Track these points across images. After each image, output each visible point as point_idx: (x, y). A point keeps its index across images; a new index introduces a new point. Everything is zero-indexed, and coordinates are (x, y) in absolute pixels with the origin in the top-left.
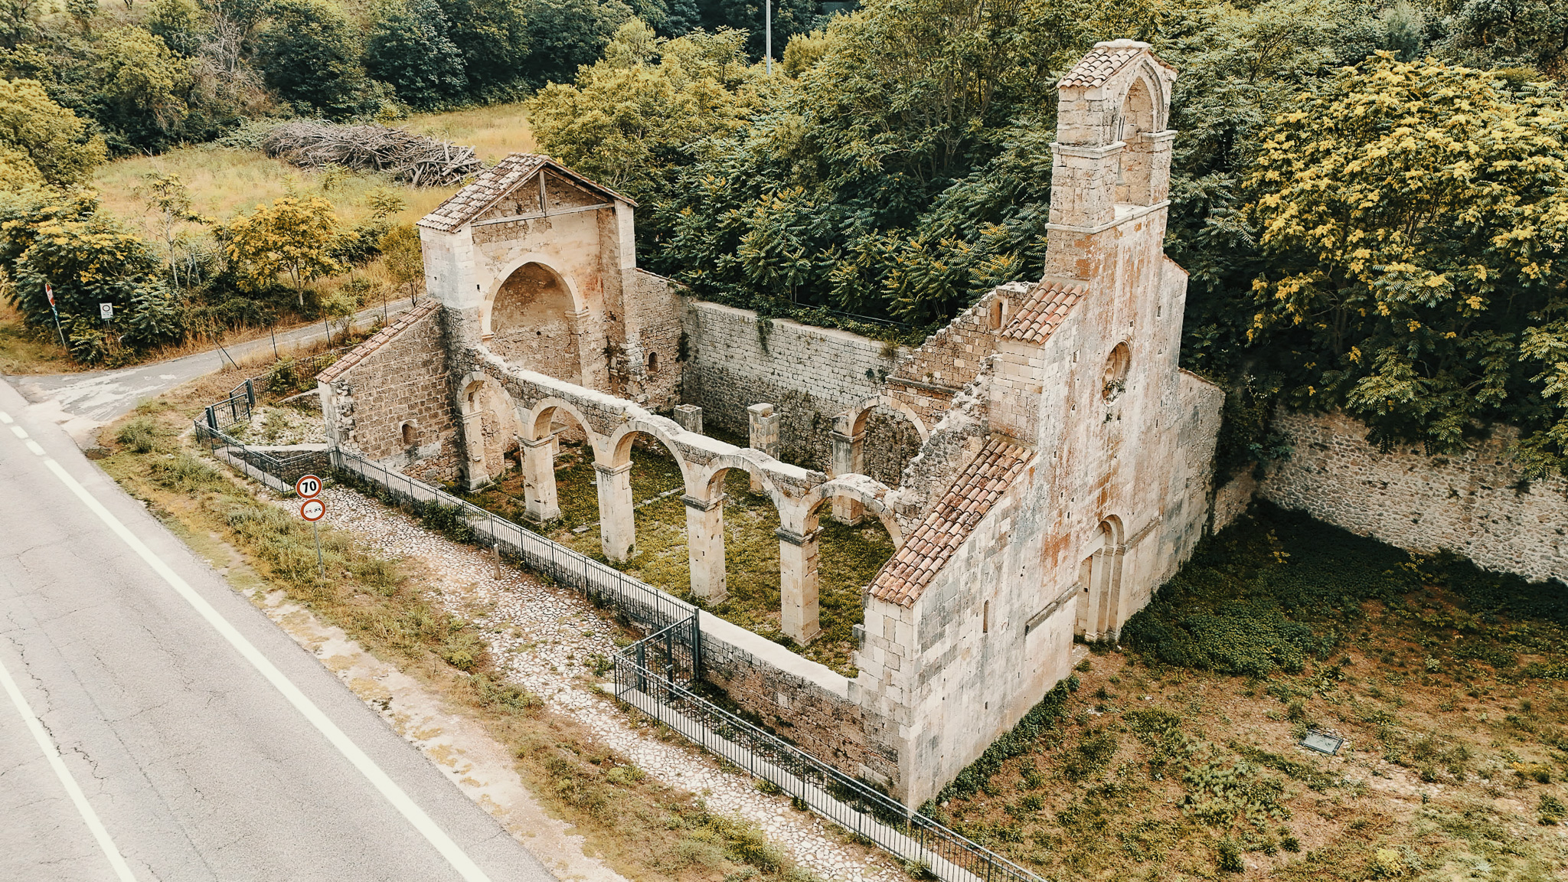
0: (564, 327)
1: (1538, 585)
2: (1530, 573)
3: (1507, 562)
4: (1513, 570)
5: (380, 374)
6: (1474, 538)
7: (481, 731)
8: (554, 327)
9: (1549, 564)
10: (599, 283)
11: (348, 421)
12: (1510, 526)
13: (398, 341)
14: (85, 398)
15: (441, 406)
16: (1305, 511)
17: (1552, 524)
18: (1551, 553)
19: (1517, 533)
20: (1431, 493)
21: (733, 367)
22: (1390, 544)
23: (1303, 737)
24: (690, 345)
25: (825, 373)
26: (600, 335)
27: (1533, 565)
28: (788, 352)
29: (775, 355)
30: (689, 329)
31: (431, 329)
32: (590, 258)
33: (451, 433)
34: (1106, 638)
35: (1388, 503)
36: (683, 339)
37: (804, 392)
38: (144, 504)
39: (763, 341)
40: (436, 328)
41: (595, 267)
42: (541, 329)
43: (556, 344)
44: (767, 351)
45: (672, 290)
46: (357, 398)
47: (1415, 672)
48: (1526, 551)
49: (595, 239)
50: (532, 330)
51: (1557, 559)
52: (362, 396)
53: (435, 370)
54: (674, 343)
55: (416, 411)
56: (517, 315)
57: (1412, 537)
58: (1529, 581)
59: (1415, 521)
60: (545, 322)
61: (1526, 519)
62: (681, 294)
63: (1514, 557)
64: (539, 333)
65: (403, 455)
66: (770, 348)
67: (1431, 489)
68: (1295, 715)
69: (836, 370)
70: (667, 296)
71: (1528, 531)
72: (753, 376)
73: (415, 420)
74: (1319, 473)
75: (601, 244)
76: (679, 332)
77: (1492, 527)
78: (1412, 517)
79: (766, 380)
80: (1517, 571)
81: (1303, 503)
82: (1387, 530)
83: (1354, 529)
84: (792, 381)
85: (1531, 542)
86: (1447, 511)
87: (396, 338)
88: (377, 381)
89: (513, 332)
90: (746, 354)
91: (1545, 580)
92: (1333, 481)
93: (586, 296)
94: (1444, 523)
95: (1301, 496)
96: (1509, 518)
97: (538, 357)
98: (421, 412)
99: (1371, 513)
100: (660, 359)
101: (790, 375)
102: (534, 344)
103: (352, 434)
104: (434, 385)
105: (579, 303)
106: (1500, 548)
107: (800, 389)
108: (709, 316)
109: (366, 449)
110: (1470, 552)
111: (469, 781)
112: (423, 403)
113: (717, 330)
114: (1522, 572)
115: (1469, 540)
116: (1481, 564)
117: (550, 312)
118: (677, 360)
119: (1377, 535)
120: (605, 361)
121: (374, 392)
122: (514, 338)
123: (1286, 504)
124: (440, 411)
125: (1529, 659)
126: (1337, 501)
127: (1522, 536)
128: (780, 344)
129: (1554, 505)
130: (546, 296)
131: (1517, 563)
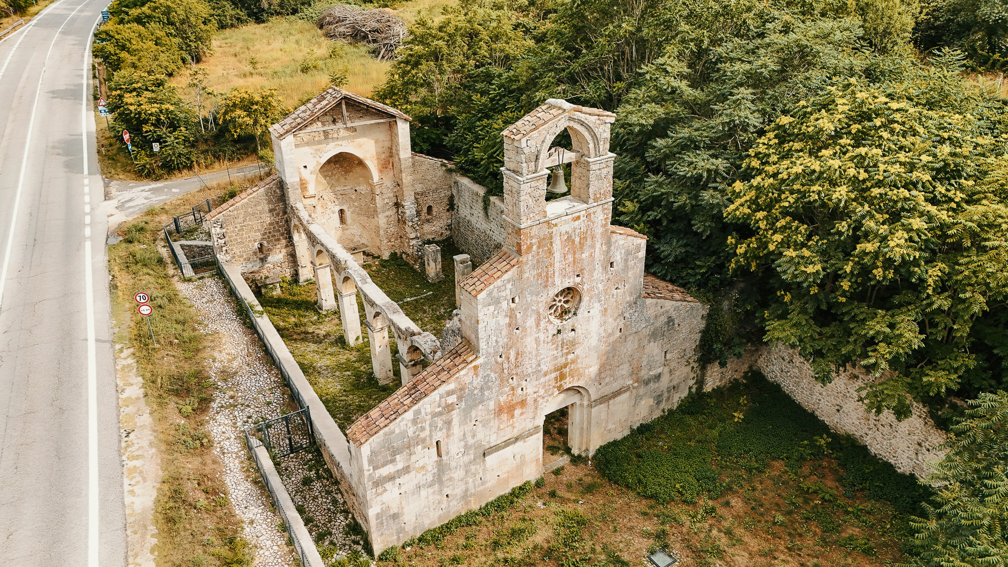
0: (369, 189)
2: (900, 466)
3: (888, 454)
4: (890, 461)
5: (241, 216)
6: (870, 432)
7: (159, 461)
8: (363, 188)
9: (912, 464)
10: (391, 164)
11: (223, 241)
12: (891, 431)
13: (254, 198)
14: (130, 200)
15: (282, 234)
16: (778, 386)
17: (916, 437)
18: (914, 456)
19: (895, 437)
20: (848, 395)
21: (473, 221)
22: (823, 421)
23: (653, 552)
24: (455, 202)
26: (391, 195)
27: (902, 461)
28: (497, 219)
29: (492, 219)
30: (455, 192)
31: (274, 191)
32: (384, 149)
33: (290, 249)
34: (583, 455)
35: (824, 393)
36: (451, 198)
38: (111, 277)
39: (486, 209)
40: (278, 191)
41: (387, 154)
42: (357, 189)
43: (365, 198)
44: (488, 216)
45: (444, 168)
46: (228, 229)
47: (766, 522)
48: (899, 450)
49: (389, 138)
50: (352, 189)
51: (917, 462)
52: (231, 228)
53: (278, 215)
54: (446, 201)
55: (266, 237)
56: (342, 180)
57: (836, 420)
58: (899, 471)
59: (838, 411)
60: (359, 185)
61: (901, 429)
62: (450, 171)
63: (892, 452)
64: (356, 190)
65: (258, 261)
66: (489, 214)
67: (848, 392)
68: (661, 536)
70: (440, 172)
71: (902, 438)
72: (482, 229)
73: (265, 242)
74: (789, 362)
75: (392, 140)
76: (449, 193)
77: (881, 428)
78: (837, 407)
79: (487, 233)
80: (892, 461)
81: (779, 380)
82: (822, 411)
83: (804, 404)
85: (903, 445)
86: (856, 410)
87: (251, 196)
88: (240, 220)
89: (340, 189)
90: (479, 215)
91: (908, 473)
92: (796, 370)
93: (381, 171)
94: (854, 415)
95: (779, 374)
96: (891, 426)
97: (356, 204)
98: (269, 237)
99: (814, 397)
100: (435, 210)
102: (353, 197)
103: (224, 249)
104: (277, 223)
105: (376, 176)
106: (885, 443)
108: (463, 185)
109: (234, 257)
110: (867, 441)
111: (132, 492)
112: (270, 233)
113: (466, 195)
114: (896, 464)
115: (867, 432)
116: (873, 451)
117: (361, 179)
118: (448, 210)
119: (816, 413)
120: (395, 210)
121: (238, 226)
122: (340, 192)
123: (770, 377)
124: (281, 237)
125: (853, 531)
126: (797, 384)
127: (898, 440)
128: (493, 213)
129: (918, 425)
130: (359, 170)
131: (894, 457)
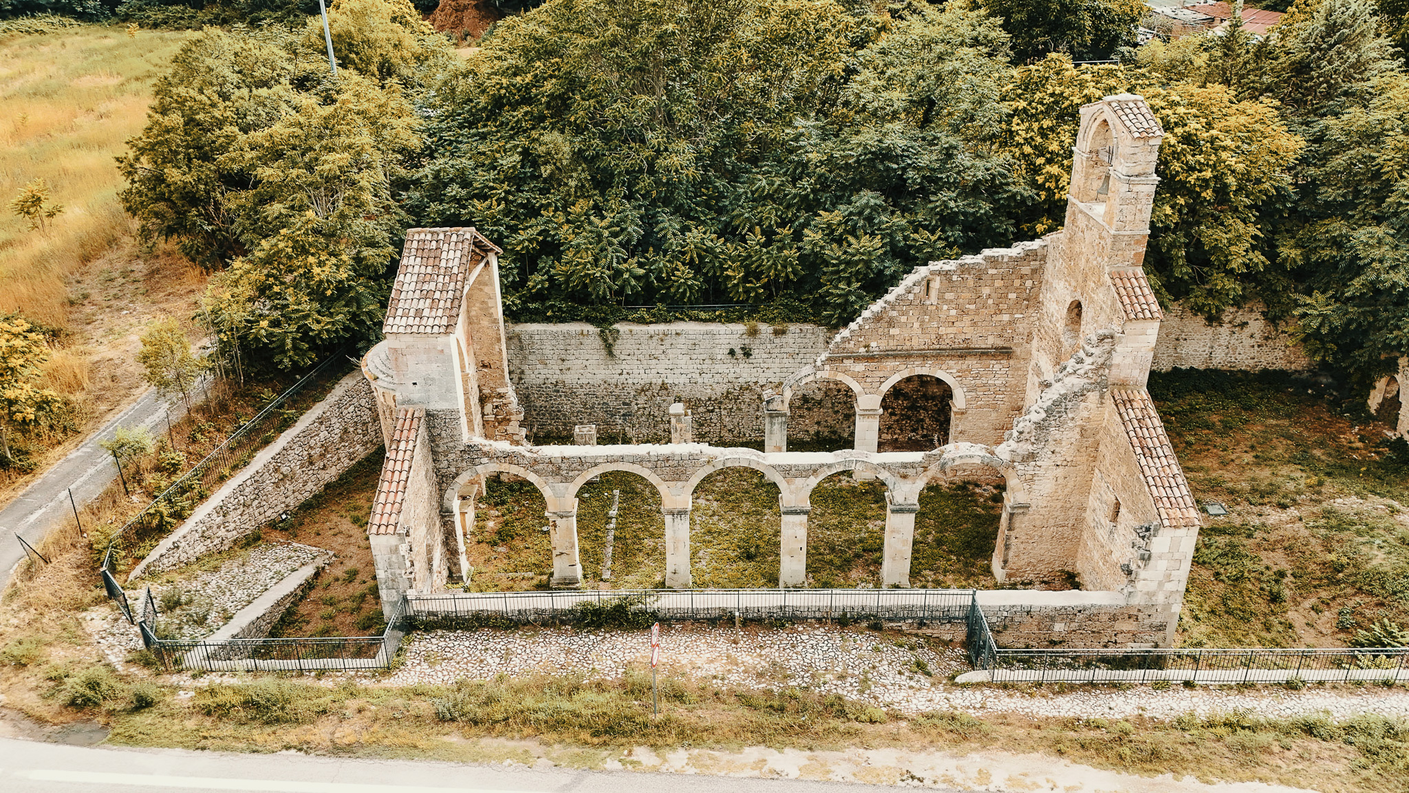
1: (1167, 374)
5: (412, 503)
7: (1007, 753)
13: (416, 462)
21: (570, 378)
25: (683, 362)
26: (476, 387)
28: (637, 352)
29: (623, 357)
33: (442, 534)
37: (660, 382)
39: (608, 347)
41: (467, 322)
44: (613, 356)
46: (411, 536)
52: (411, 531)
55: (428, 526)
65: (429, 577)
66: (617, 353)
69: (694, 357)
72: (597, 380)
73: (429, 536)
79: (612, 381)
84: (645, 376)
88: (412, 513)
90: (587, 363)
101: (642, 371)
103: (413, 576)
104: (431, 493)
107: (654, 381)
108: (537, 337)
111: (1071, 789)
112: (430, 516)
121: (413, 523)
128: (628, 346)
